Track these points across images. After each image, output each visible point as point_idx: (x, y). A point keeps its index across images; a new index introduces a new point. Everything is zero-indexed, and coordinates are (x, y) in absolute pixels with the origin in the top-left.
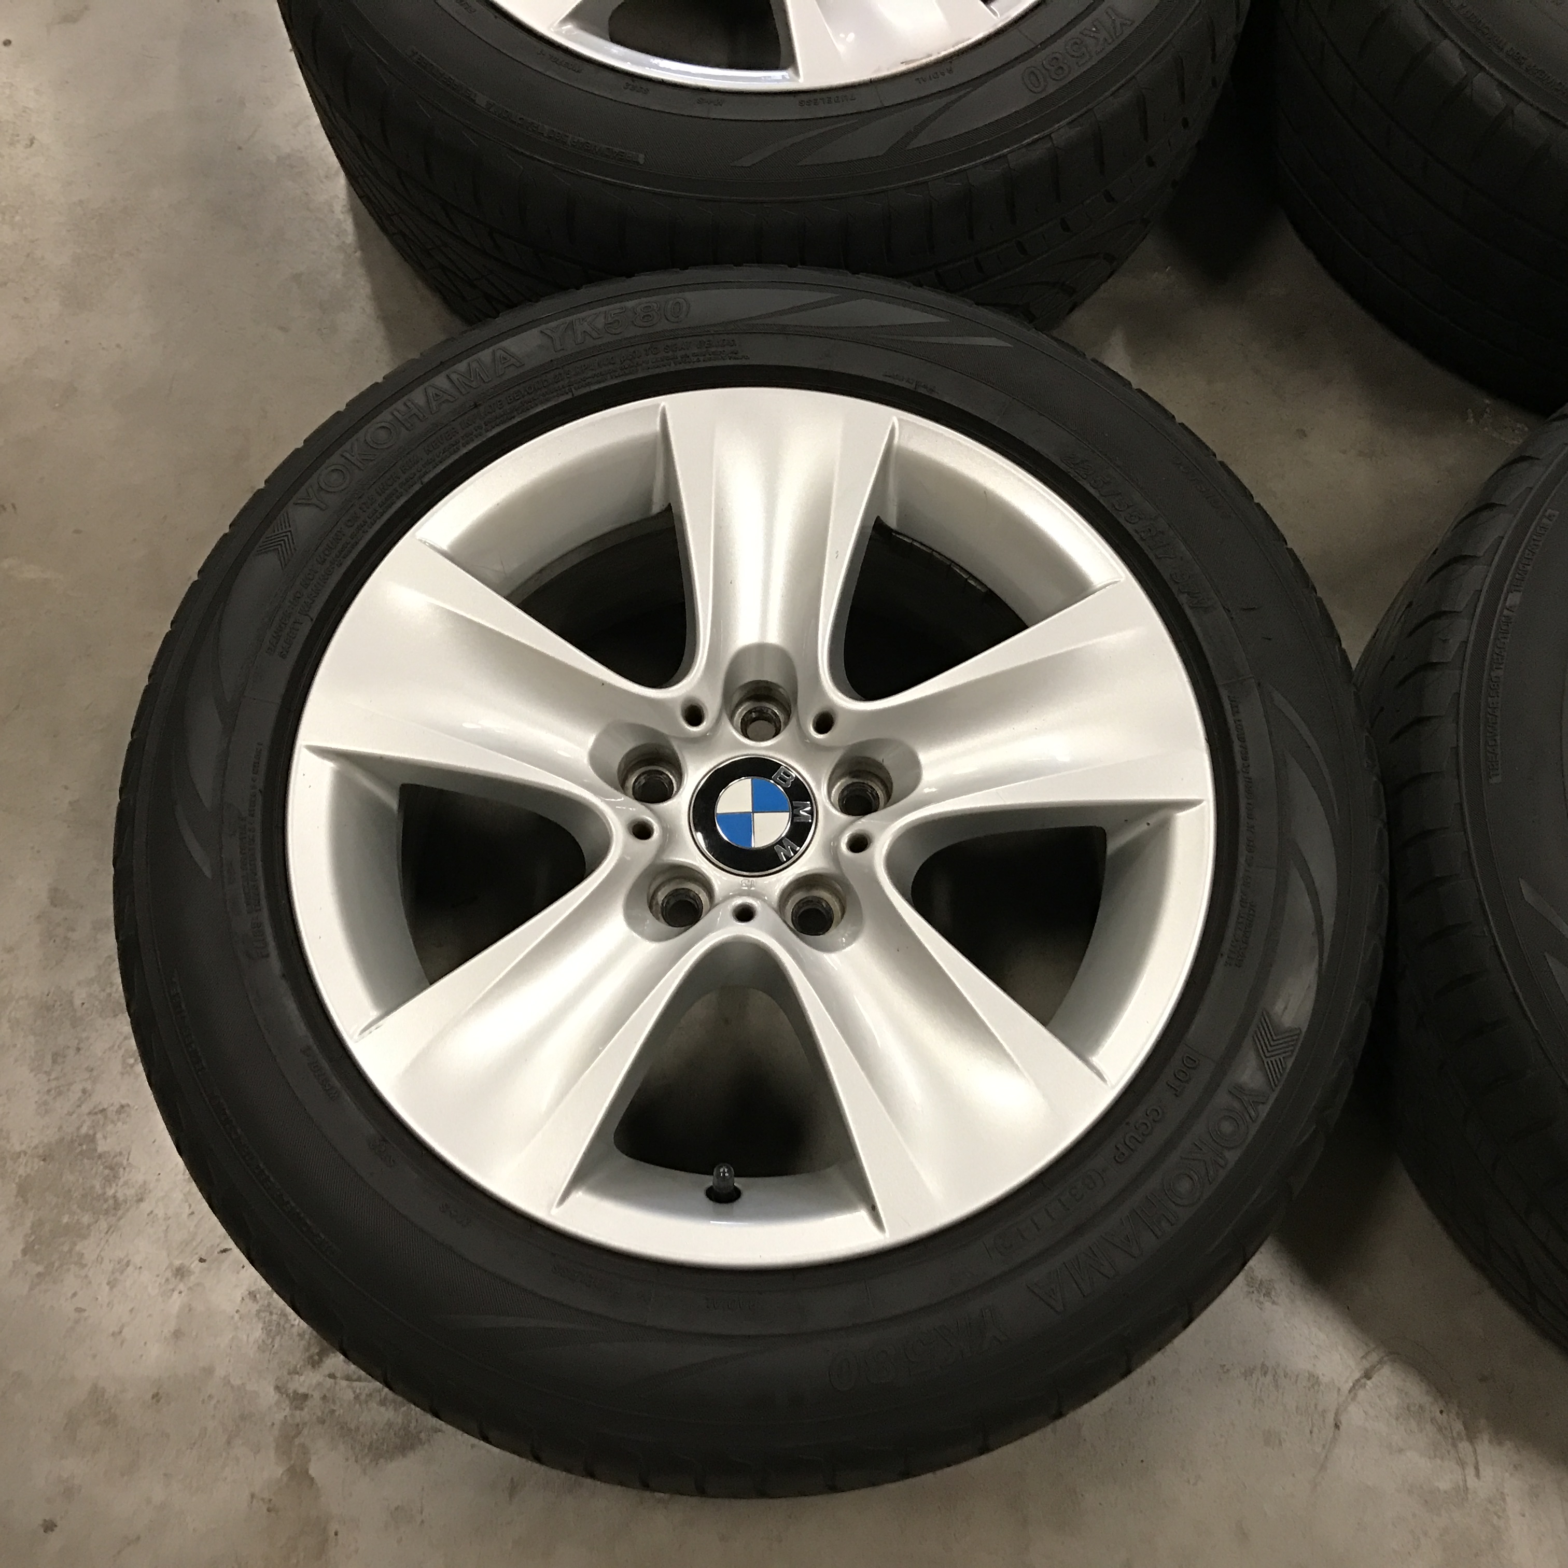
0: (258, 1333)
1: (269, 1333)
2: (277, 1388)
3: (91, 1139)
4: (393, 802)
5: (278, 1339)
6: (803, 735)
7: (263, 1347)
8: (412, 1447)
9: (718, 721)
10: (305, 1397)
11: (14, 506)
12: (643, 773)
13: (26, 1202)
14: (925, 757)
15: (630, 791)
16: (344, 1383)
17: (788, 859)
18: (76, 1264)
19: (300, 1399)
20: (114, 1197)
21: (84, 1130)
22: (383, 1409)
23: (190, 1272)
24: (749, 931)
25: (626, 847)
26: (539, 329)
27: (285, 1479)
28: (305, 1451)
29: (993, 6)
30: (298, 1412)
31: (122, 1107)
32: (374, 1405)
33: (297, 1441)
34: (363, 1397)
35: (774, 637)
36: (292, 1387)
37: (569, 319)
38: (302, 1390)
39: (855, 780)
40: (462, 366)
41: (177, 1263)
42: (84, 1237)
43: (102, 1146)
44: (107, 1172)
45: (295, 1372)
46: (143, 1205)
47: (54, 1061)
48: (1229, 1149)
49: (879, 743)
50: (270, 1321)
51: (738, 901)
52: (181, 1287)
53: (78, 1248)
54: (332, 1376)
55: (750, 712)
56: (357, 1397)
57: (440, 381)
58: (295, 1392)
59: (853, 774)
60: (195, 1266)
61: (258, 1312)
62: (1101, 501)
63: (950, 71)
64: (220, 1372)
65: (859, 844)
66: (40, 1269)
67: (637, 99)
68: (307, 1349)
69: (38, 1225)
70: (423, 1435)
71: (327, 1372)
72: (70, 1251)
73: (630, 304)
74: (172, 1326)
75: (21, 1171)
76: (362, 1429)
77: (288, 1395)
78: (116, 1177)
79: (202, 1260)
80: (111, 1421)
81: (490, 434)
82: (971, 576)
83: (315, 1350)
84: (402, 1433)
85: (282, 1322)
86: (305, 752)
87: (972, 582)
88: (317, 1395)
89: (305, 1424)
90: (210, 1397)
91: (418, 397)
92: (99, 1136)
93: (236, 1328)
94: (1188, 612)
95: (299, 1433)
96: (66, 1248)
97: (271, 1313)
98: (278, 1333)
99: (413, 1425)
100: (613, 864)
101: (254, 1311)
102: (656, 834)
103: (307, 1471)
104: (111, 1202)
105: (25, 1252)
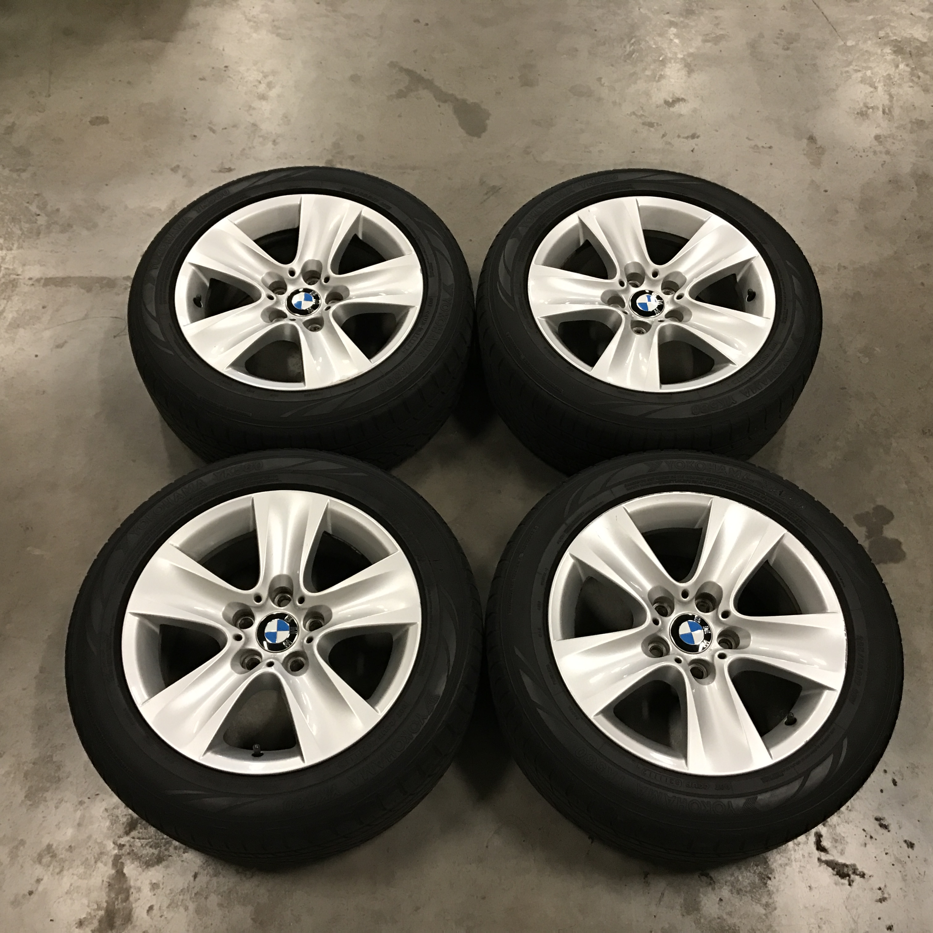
0: (108, 823)
1: (112, 824)
2: (114, 843)
3: (51, 756)
4: (157, 630)
5: (115, 825)
6: (295, 605)
7: (109, 829)
8: (161, 862)
9: (267, 599)
10: (124, 845)
11: (32, 528)
12: (243, 620)
13: (27, 779)
14: (334, 610)
15: (238, 626)
16: (137, 840)
17: (288, 646)
18: (44, 801)
19: (121, 846)
20: (59, 777)
21: (48, 754)
22: (151, 849)
23: (84, 803)
24: (272, 670)
25: (232, 643)
26: (213, 473)
27: (115, 874)
28: (122, 864)
29: (371, 360)
30: (120, 851)
31: (63, 744)
32: (147, 847)
33: (120, 861)
34: (144, 845)
35: (285, 572)
36: (119, 842)
37: (223, 469)
38: (122, 843)
39: (315, 620)
40: (187, 486)
41: (80, 800)
42: (47, 791)
43: (55, 759)
44: (56, 768)
45: (120, 837)
46: (69, 779)
47: (39, 729)
48: (414, 733)
49: (320, 607)
50: (112, 820)
51: (269, 661)
52: (81, 808)
53: (44, 795)
54: (133, 838)
55: (281, 597)
56: (142, 845)
57: (179, 491)
58: (120, 844)
59: (314, 617)
60: (86, 800)
61: (109, 816)
62: (393, 526)
63: (355, 384)
64: (94, 837)
65: (310, 640)
66: (31, 803)
67: (250, 395)
68: (125, 828)
69: (30, 787)
70: (165, 858)
71: (132, 836)
72: (42, 796)
73: (243, 464)
74: (77, 821)
75: (25, 768)
76: (143, 856)
77: (117, 845)
78: (60, 769)
79: (89, 798)
80: (54, 856)
81: (194, 509)
82: (357, 550)
83: (128, 829)
84: (158, 857)
85: (117, 819)
86: (129, 614)
87: (357, 551)
88: (127, 845)
89: (123, 855)
90: (90, 846)
91: (171, 497)
92: (54, 755)
93: (100, 822)
94: (417, 562)
95: (121, 858)
96: (40, 795)
97: (113, 816)
98: (115, 823)
99: (161, 854)
100: (227, 649)
101: (106, 816)
102: (243, 639)
103: (122, 871)
104: (57, 779)
105: (26, 797)
